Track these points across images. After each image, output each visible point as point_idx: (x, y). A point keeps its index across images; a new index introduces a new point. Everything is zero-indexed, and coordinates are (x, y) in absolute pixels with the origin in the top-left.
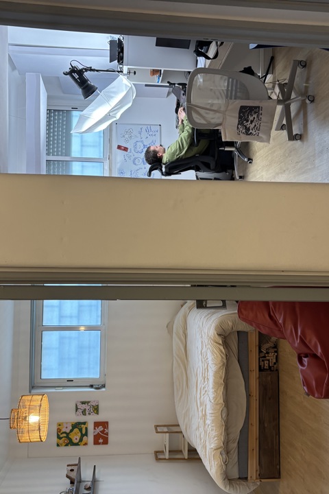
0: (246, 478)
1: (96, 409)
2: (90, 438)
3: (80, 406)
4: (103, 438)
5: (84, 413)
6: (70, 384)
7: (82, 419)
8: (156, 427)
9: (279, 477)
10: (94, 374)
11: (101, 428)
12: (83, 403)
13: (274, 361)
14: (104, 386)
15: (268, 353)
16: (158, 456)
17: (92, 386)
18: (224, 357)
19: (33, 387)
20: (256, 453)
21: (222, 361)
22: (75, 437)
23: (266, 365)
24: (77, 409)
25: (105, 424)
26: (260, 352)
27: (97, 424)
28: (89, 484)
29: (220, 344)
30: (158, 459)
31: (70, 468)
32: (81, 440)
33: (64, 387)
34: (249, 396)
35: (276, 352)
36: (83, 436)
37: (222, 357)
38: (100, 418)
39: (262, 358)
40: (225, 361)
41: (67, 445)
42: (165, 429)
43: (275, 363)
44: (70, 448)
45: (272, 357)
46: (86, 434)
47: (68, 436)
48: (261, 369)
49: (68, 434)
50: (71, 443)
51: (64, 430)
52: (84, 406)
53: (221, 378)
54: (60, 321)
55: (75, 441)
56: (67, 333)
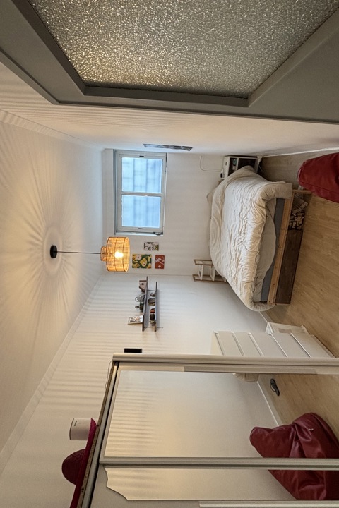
0: (266, 302)
1: (157, 248)
2: (153, 265)
3: (147, 245)
4: (161, 265)
5: (149, 249)
6: (140, 231)
7: (148, 252)
8: (195, 260)
9: (289, 303)
10: (156, 226)
11: (160, 259)
12: (149, 243)
13: (301, 222)
14: (162, 233)
15: (297, 216)
16: (195, 277)
17: (154, 233)
18: (265, 218)
19: (116, 231)
20: (276, 286)
21: (262, 220)
22: (144, 263)
23: (294, 225)
24: (145, 246)
25: (162, 257)
26: (292, 215)
27: (157, 257)
28: (154, 293)
29: (263, 207)
30: (195, 280)
31: (142, 282)
32: (147, 265)
33: (136, 232)
34: (277, 247)
35: (303, 216)
36: (148, 263)
37: (263, 218)
38: (159, 253)
39: (293, 220)
40: (265, 221)
41: (138, 267)
42: (201, 262)
43: (301, 225)
44: (141, 269)
45: (299, 220)
46: (150, 262)
47: (140, 263)
48: (290, 229)
49: (139, 261)
50: (141, 266)
51: (137, 258)
52: (149, 245)
53: (259, 233)
54: (134, 189)
55: (144, 266)
56: (138, 197)
